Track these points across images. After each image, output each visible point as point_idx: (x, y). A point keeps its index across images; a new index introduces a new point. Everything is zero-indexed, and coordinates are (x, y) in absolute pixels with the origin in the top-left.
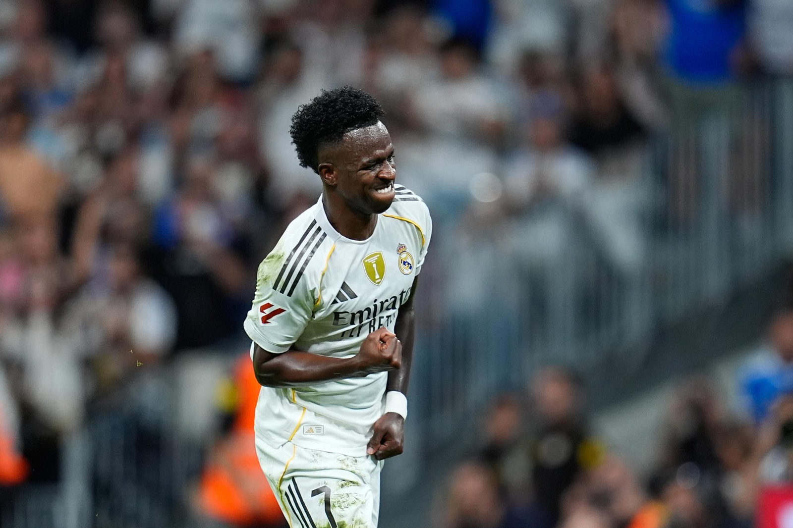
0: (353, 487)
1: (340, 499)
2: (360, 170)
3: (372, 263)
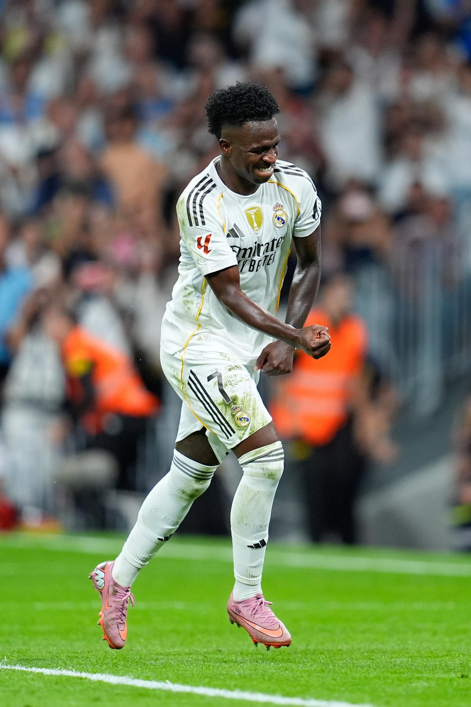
0: (238, 370)
1: (229, 379)
2: (249, 152)
3: (252, 214)
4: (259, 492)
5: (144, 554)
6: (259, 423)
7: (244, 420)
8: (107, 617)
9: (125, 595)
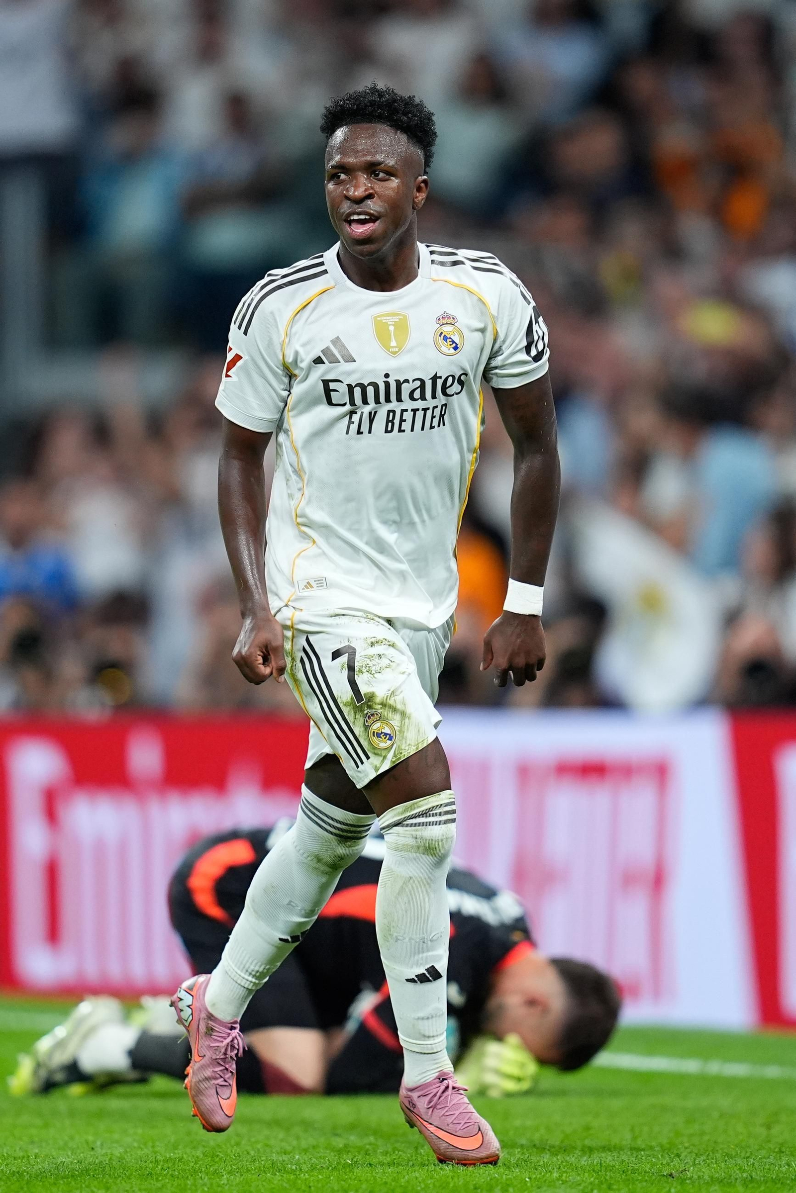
1: (367, 662)
3: (389, 323)
4: (410, 878)
5: (256, 964)
6: (409, 745)
7: (385, 736)
8: (197, 1074)
9: (229, 1036)
